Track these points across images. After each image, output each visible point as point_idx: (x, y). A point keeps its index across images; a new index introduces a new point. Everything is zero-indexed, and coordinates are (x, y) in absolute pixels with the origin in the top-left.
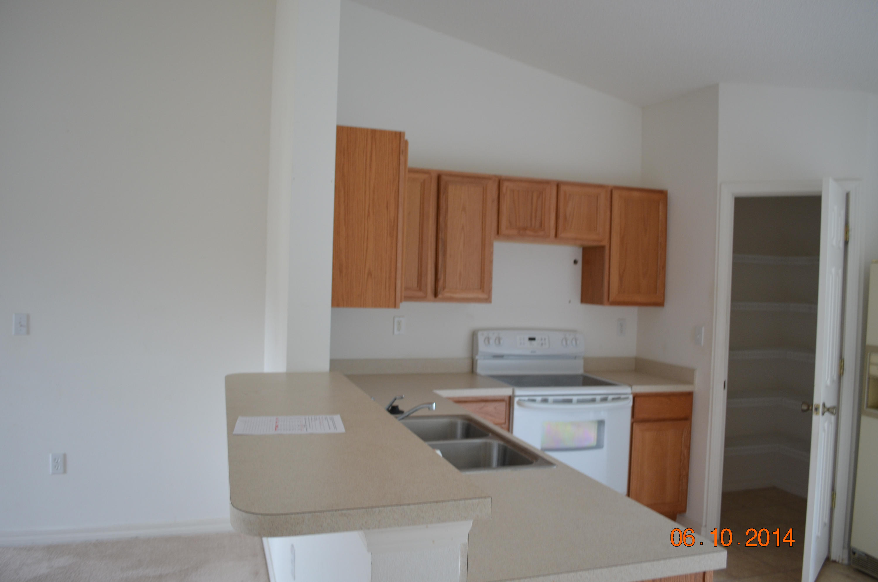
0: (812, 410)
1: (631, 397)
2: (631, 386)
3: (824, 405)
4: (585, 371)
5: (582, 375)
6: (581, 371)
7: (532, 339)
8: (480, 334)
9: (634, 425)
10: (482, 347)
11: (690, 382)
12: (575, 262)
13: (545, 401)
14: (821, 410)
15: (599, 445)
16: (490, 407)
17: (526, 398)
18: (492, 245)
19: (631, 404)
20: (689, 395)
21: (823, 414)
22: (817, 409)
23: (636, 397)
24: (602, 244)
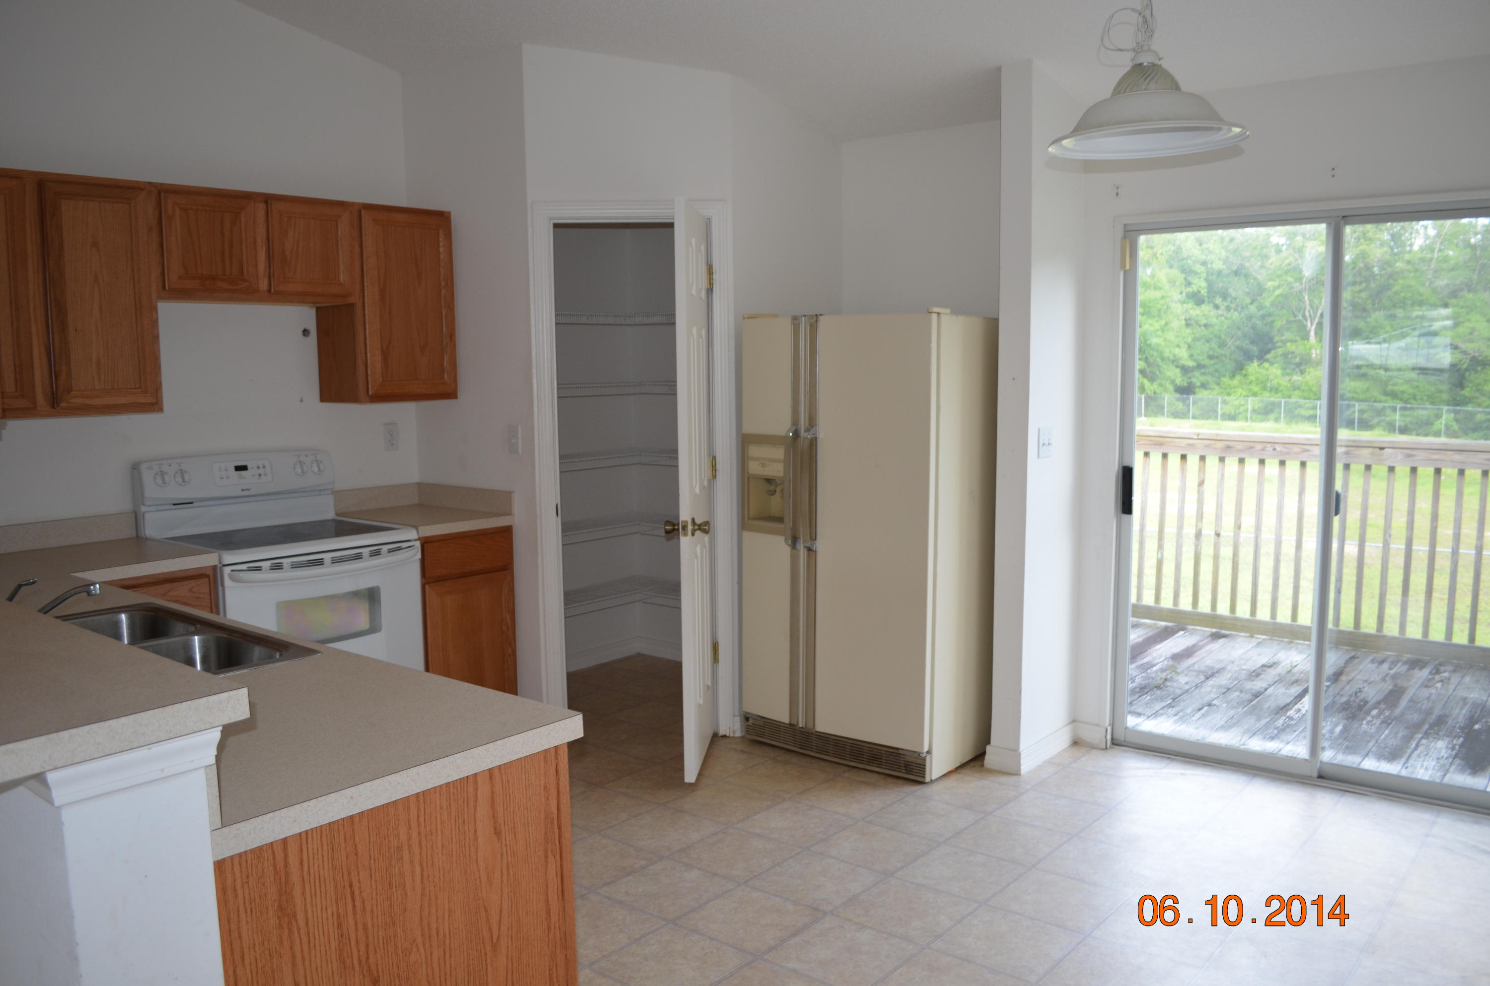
0: (678, 530)
1: (418, 544)
2: (416, 527)
3: (693, 520)
4: (338, 514)
5: (333, 520)
6: (330, 515)
7: (241, 468)
8: (143, 467)
9: (427, 586)
10: (151, 490)
11: (509, 513)
12: (306, 332)
13: (277, 567)
14: (690, 527)
15: (374, 629)
16: (182, 590)
17: (244, 567)
18: (154, 309)
19: (419, 556)
20: (506, 532)
21: (693, 534)
22: (685, 528)
23: (426, 543)
24: (351, 300)
